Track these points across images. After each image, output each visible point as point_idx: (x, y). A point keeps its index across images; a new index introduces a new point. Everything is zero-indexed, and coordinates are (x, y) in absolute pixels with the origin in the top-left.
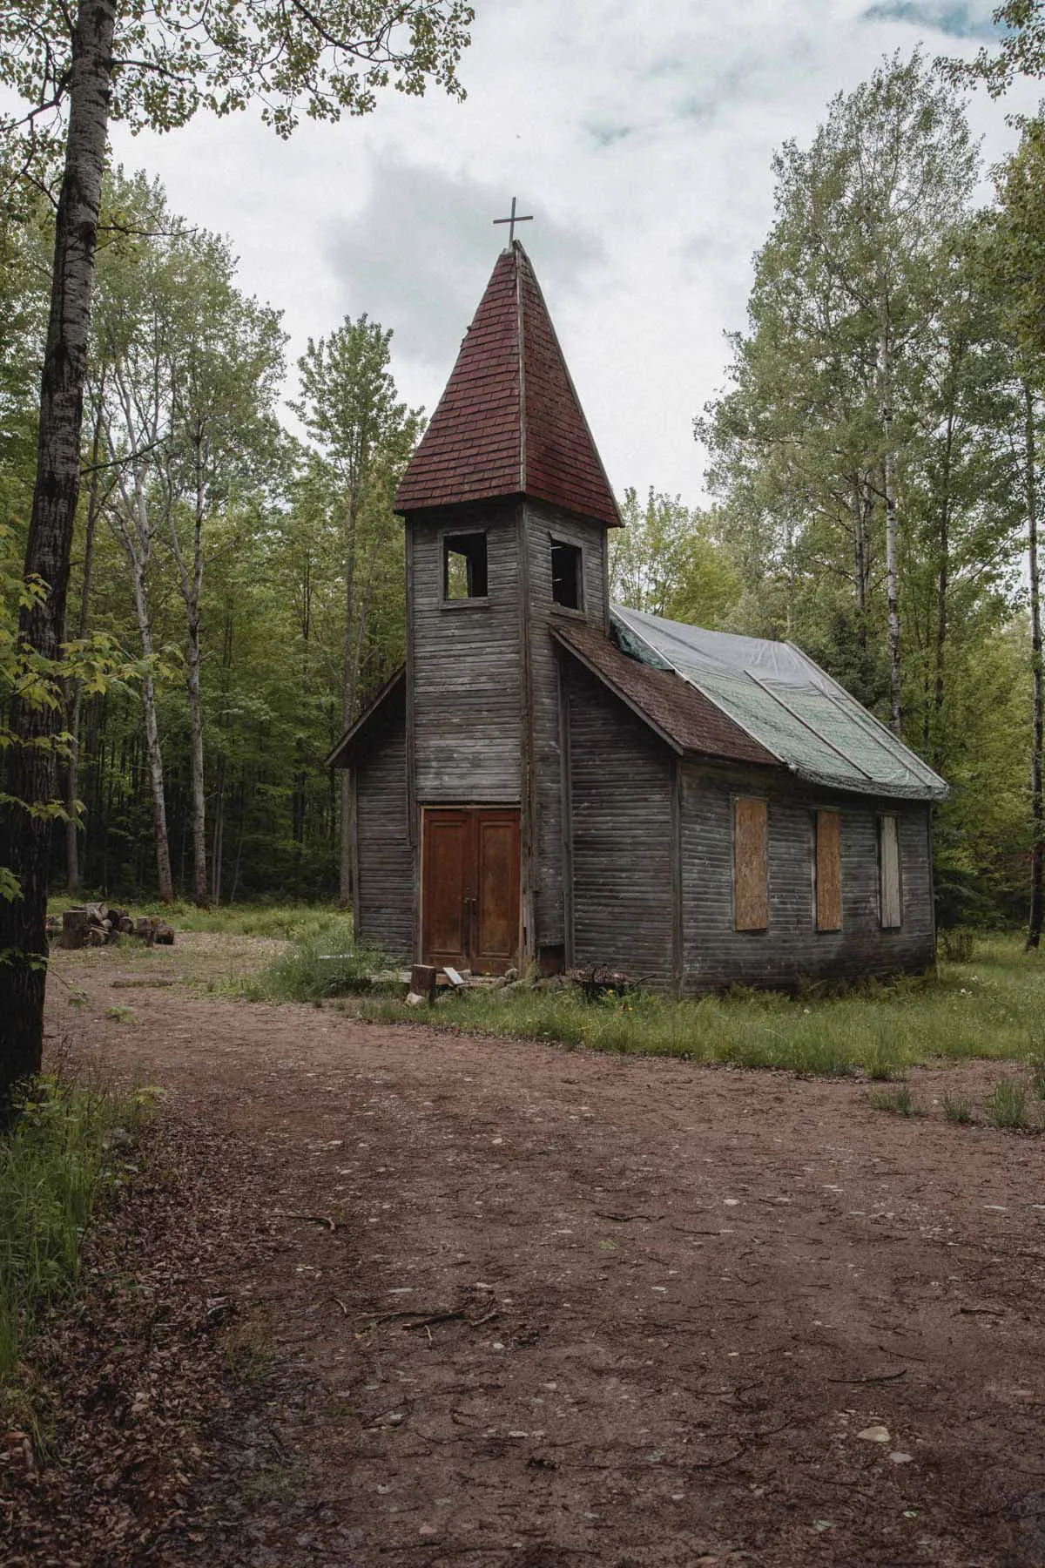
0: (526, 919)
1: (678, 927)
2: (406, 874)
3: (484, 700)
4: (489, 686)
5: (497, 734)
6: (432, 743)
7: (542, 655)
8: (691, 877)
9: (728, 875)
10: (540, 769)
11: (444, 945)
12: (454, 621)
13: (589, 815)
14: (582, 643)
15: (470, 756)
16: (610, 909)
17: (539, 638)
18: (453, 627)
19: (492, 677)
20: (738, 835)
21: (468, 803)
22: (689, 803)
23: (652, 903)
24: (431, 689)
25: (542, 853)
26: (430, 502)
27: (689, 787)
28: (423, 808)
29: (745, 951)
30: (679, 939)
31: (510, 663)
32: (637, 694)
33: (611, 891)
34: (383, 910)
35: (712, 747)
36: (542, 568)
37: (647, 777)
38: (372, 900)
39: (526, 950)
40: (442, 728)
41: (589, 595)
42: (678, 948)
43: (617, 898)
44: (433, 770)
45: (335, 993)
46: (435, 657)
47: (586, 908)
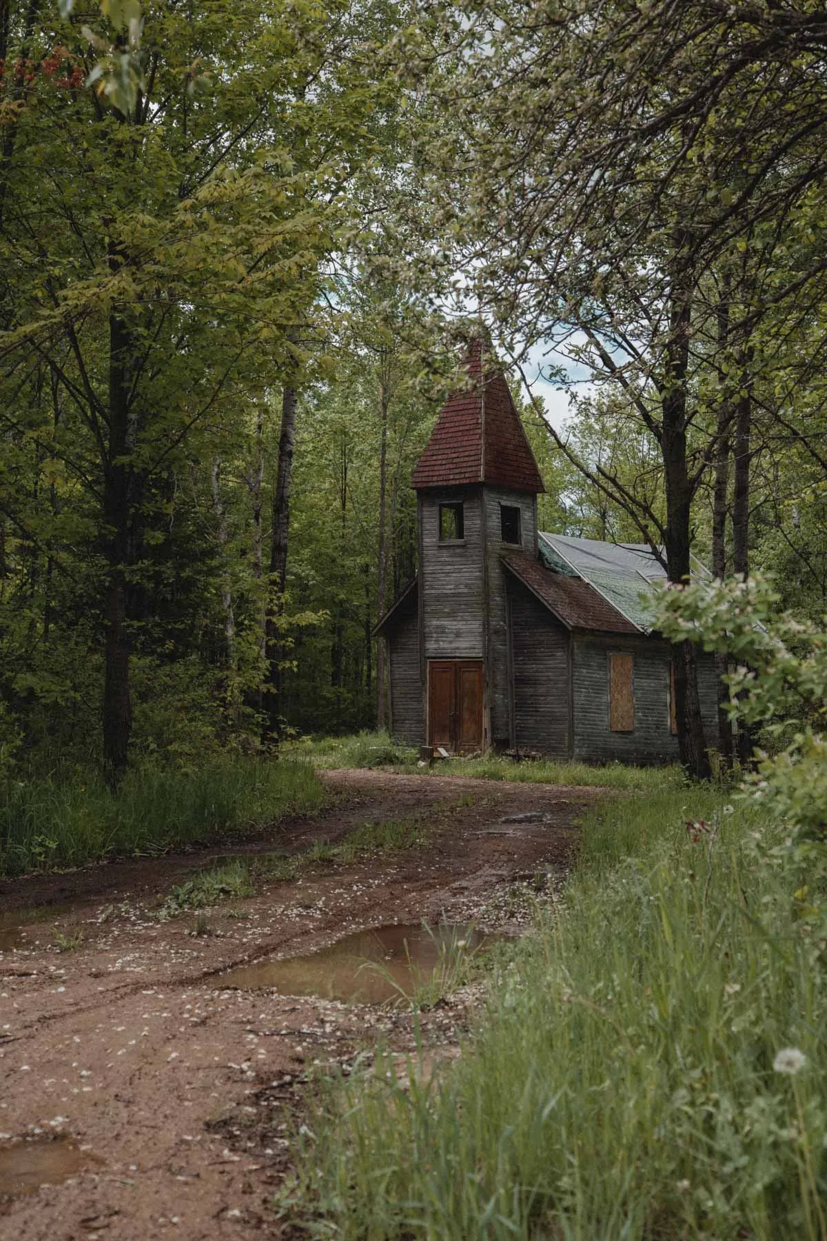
0: (486, 722)
1: (571, 726)
2: (420, 701)
3: (462, 599)
4: (465, 591)
5: (469, 618)
6: (433, 623)
7: (495, 574)
8: (580, 698)
9: (606, 698)
10: (494, 638)
12: (445, 553)
13: (523, 664)
14: (517, 565)
15: (455, 631)
16: (535, 718)
17: (493, 564)
18: (445, 556)
19: (466, 586)
20: (612, 674)
21: (454, 658)
22: (578, 658)
23: (557, 714)
24: (433, 592)
25: (495, 686)
26: (431, 484)
27: (579, 647)
28: (428, 661)
29: (617, 743)
30: (572, 734)
31: (476, 578)
32: (548, 595)
33: (535, 708)
35: (593, 625)
36: (495, 522)
37: (554, 642)
39: (487, 741)
40: (437, 614)
41: (525, 535)
42: (571, 739)
43: (538, 711)
44: (434, 639)
45: (379, 763)
46: (435, 573)
47: (522, 718)
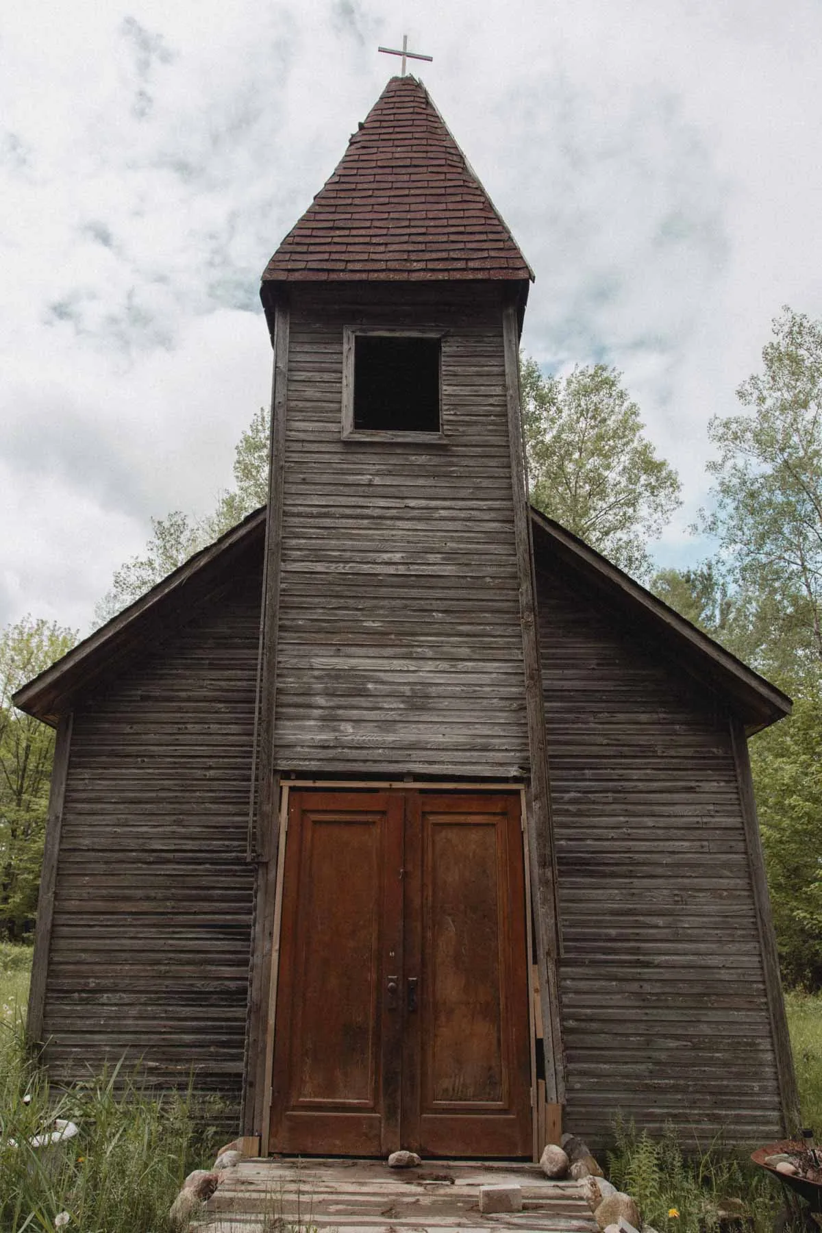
0: (539, 1020)
3: (439, 593)
4: (449, 570)
5: (464, 651)
6: (317, 662)
11: (329, 1088)
12: (371, 462)
13: (579, 814)
15: (407, 690)
16: (634, 987)
18: (369, 471)
19: (452, 556)
21: (399, 777)
23: (724, 975)
24: (319, 567)
28: (286, 784)
33: (637, 951)
34: (105, 998)
37: (689, 752)
38: (78, 975)
40: (340, 636)
43: (647, 965)
44: (317, 712)
46: (326, 515)
47: (583, 985)
